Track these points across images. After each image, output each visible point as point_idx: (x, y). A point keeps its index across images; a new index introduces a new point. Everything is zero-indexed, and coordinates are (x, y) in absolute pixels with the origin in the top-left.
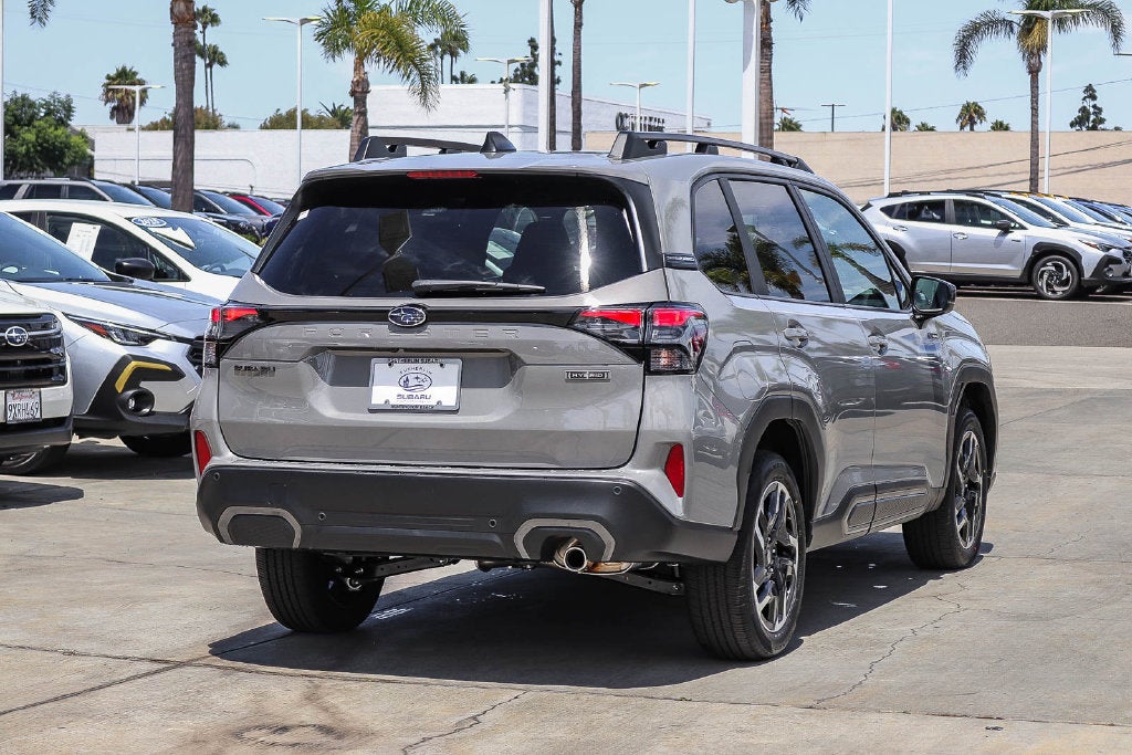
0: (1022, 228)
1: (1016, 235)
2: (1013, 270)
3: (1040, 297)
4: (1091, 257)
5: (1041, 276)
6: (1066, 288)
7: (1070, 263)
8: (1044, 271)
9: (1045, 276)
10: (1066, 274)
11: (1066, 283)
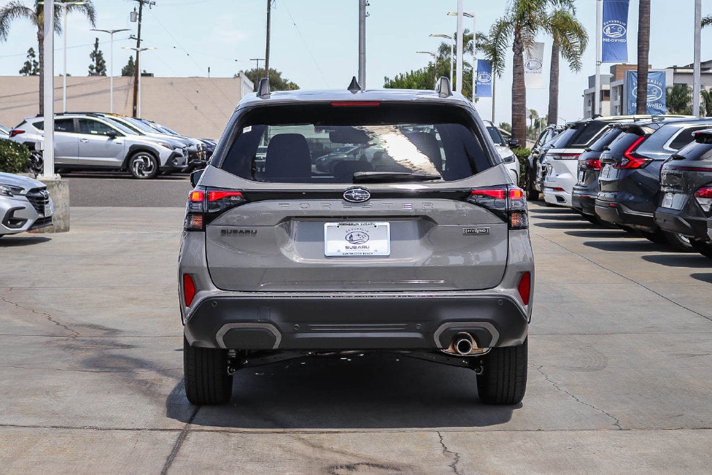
0: (123, 135)
1: (118, 139)
2: (117, 161)
3: (135, 177)
4: (165, 154)
5: (135, 166)
6: (150, 172)
7: (152, 157)
8: (136, 163)
9: (137, 165)
10: (150, 163)
11: (150, 169)
